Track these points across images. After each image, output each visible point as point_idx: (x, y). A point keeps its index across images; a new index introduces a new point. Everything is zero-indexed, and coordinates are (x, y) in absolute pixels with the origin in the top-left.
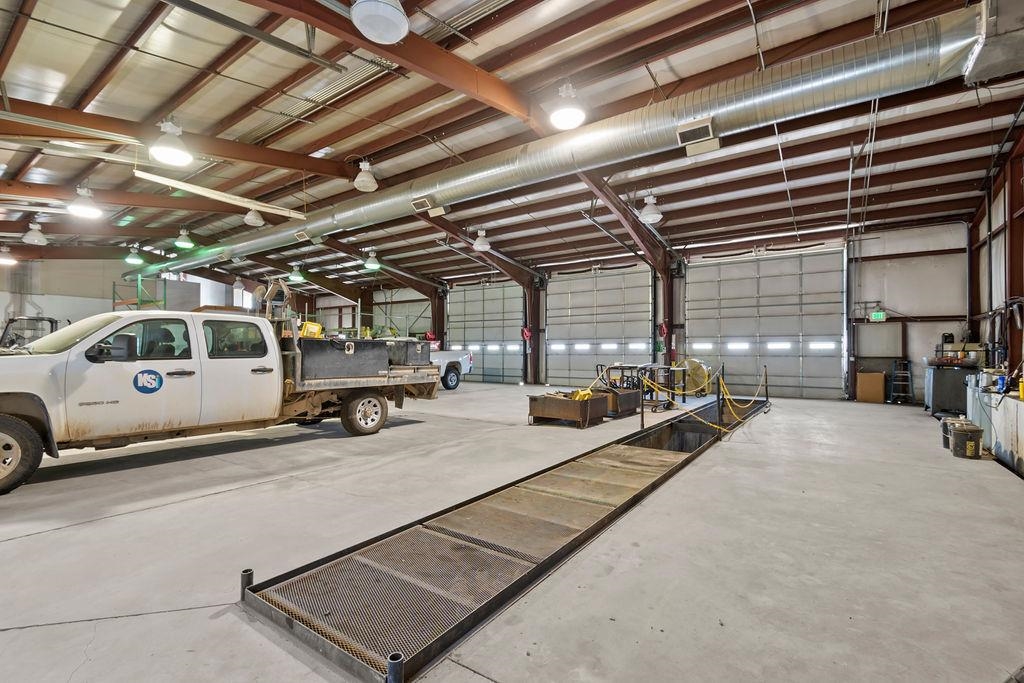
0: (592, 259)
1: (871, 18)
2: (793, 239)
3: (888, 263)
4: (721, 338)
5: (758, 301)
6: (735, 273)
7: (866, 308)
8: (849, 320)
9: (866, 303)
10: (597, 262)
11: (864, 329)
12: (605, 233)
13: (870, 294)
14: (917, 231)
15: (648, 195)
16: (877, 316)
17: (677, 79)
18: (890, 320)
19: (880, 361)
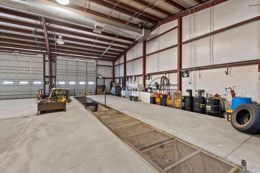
0: (16, 48)
1: (126, 22)
2: (85, 58)
3: (102, 66)
4: (67, 81)
5: (77, 71)
6: (72, 63)
7: (98, 75)
8: (96, 78)
9: (98, 74)
10: (17, 50)
11: (98, 79)
12: (36, 42)
13: (99, 73)
14: (106, 61)
15: (61, 35)
16: (101, 77)
17: (88, 8)
18: (103, 78)
19: (101, 86)
